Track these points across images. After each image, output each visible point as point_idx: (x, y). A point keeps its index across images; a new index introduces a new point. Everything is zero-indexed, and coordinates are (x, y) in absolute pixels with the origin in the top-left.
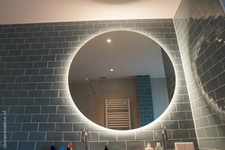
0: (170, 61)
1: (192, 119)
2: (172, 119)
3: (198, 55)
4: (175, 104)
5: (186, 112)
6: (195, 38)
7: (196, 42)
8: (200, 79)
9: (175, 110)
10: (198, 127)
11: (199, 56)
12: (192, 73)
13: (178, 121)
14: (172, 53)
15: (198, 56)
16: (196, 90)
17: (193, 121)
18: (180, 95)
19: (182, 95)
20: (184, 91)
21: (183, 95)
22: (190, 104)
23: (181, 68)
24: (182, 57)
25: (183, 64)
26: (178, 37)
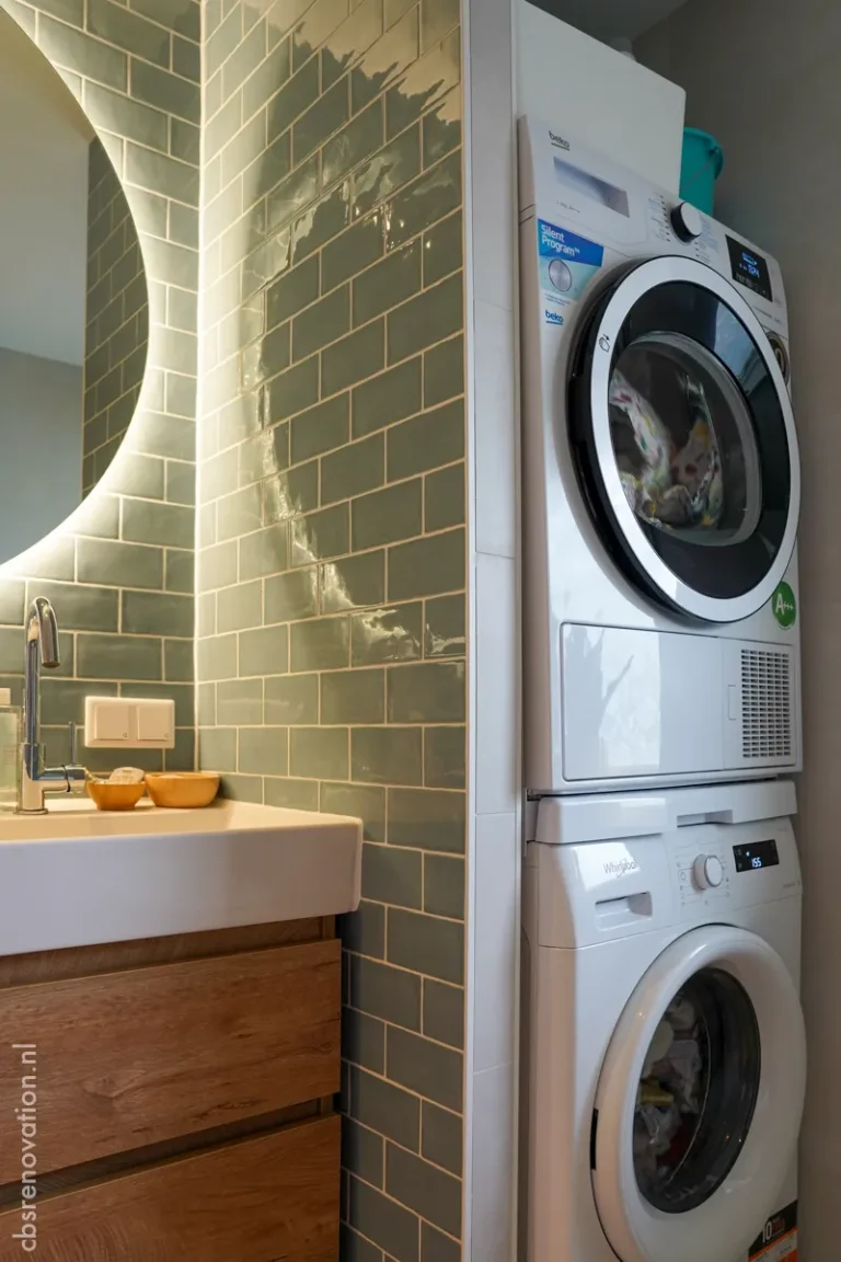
0: (136, 252)
1: (190, 587)
2: (87, 575)
3: (288, 258)
4: (118, 500)
5: (168, 552)
6: (297, 160)
7: (296, 182)
8: (267, 395)
9: (114, 534)
10: (207, 631)
11: (292, 268)
12: (237, 353)
13: (121, 589)
14: (155, 206)
15: (289, 266)
16: (238, 444)
17: (191, 600)
18: (153, 456)
19: (162, 461)
20: (177, 439)
21: (166, 459)
22: (192, 512)
23: (185, 312)
24: (202, 249)
25: (201, 293)
26: (208, 118)
